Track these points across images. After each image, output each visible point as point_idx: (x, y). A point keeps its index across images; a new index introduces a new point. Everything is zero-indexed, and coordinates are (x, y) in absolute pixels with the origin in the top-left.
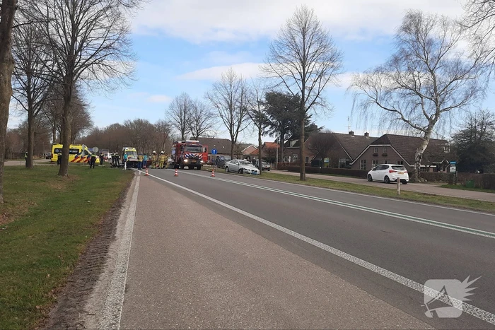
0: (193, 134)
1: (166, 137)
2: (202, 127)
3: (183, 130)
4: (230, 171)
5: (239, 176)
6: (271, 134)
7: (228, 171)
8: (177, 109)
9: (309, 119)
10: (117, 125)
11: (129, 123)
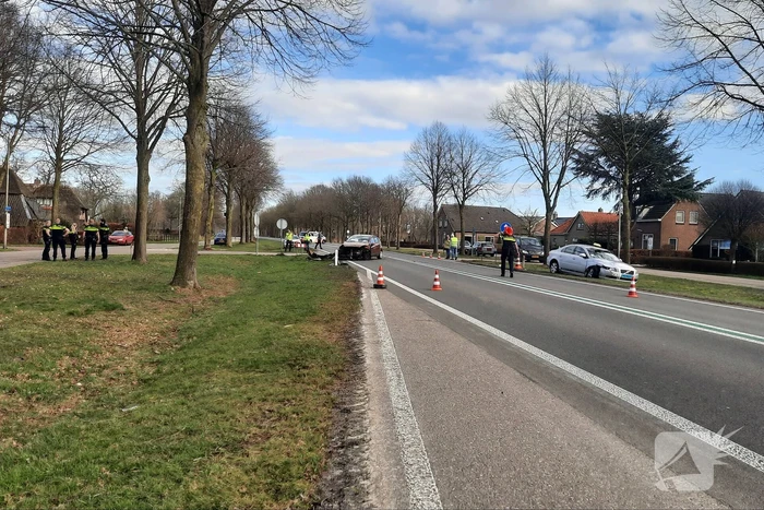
0: (456, 196)
1: (402, 204)
2: (474, 183)
3: (435, 190)
4: (561, 271)
5: (590, 285)
6: (605, 195)
7: (559, 272)
8: (426, 153)
9: (685, 165)
10: (321, 187)
11: (340, 182)
